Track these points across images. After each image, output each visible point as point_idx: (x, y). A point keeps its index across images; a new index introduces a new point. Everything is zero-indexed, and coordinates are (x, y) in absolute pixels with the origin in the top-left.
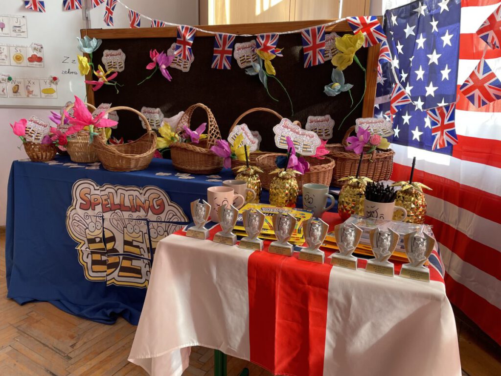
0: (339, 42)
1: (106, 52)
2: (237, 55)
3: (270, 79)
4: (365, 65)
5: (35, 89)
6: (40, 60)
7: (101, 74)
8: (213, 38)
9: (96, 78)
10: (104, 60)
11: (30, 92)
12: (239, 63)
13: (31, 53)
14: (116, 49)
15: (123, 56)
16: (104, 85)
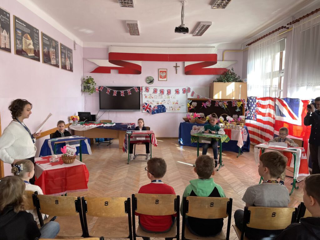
0: (238, 103)
1: (193, 102)
2: (220, 104)
3: (226, 108)
4: (242, 106)
5: (176, 109)
6: (177, 103)
7: (191, 106)
8: (215, 101)
9: (190, 107)
10: (192, 104)
11: (175, 110)
12: (220, 105)
13: (176, 102)
14: (195, 102)
15: (197, 103)
16: (192, 109)
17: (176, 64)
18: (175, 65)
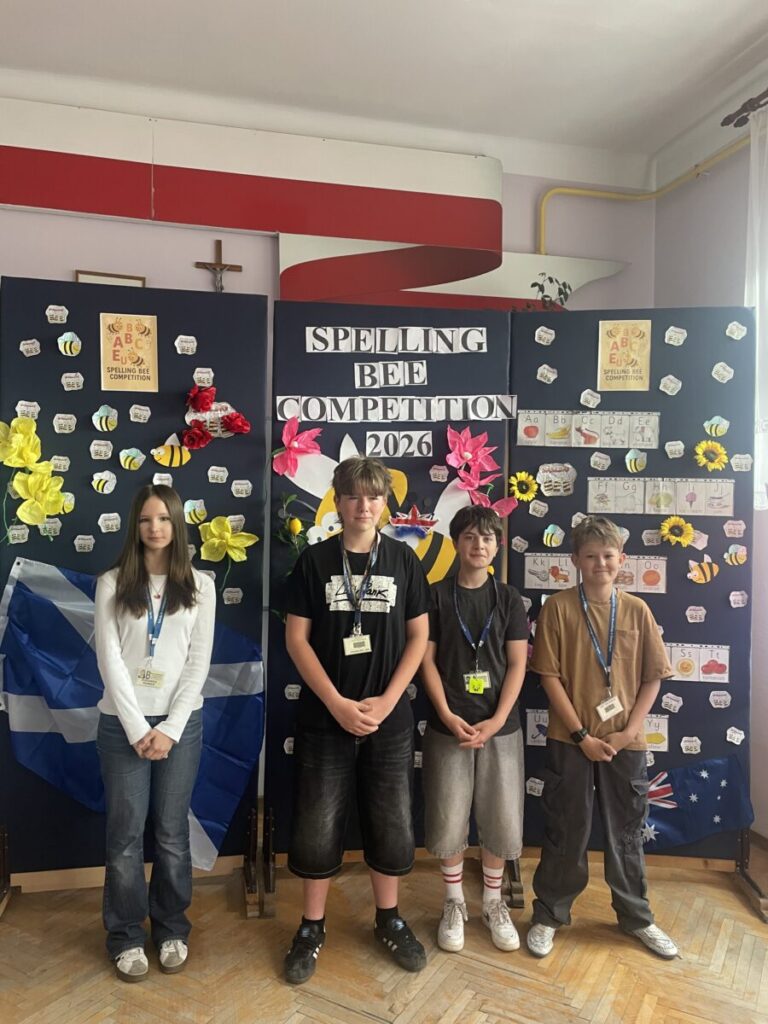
17: (218, 244)
18: (209, 258)
